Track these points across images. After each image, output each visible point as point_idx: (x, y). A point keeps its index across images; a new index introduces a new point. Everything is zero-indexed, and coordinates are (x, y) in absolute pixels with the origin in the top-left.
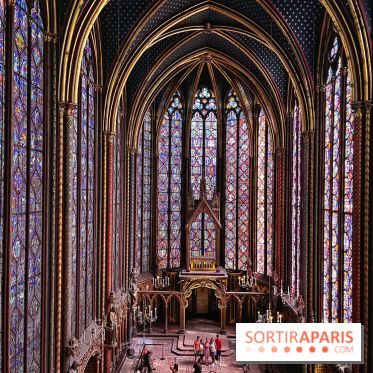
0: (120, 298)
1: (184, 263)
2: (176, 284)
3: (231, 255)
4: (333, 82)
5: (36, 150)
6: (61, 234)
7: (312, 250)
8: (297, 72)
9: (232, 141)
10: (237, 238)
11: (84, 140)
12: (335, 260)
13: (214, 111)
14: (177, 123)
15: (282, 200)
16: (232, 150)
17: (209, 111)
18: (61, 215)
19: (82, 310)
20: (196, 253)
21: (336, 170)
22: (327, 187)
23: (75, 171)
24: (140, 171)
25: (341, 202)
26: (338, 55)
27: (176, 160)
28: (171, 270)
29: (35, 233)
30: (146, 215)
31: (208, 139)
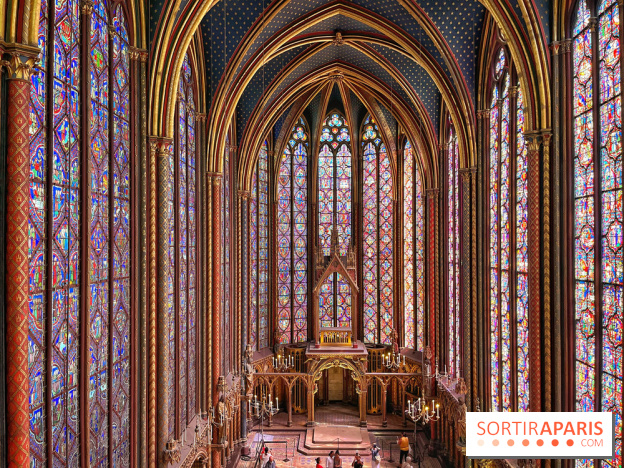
0: (231, 384)
1: (311, 337)
2: (302, 364)
3: (372, 325)
4: (499, 105)
5: (121, 199)
6: (154, 306)
7: (475, 319)
8: (453, 93)
9: (371, 181)
10: (379, 303)
11: (182, 184)
12: (506, 333)
13: (348, 144)
14: (300, 159)
15: (435, 255)
16: (371, 192)
17: (341, 143)
18: (154, 281)
19: (182, 402)
20: (327, 324)
21: (505, 217)
22: (493, 239)
23: (172, 224)
24: (254, 221)
25: (512, 259)
26: (505, 71)
27: (300, 206)
28: (295, 346)
29: (121, 305)
30: (263, 277)
31: (340, 179)
